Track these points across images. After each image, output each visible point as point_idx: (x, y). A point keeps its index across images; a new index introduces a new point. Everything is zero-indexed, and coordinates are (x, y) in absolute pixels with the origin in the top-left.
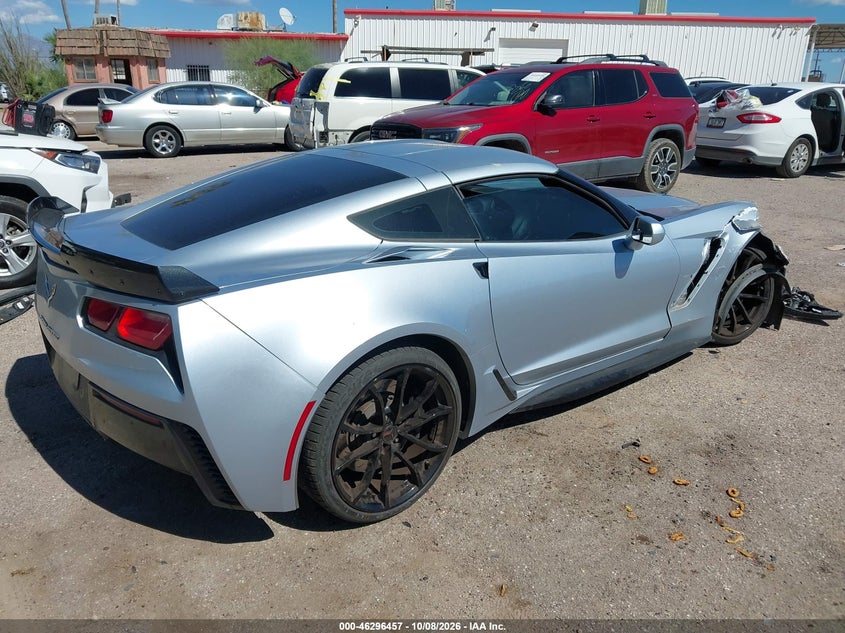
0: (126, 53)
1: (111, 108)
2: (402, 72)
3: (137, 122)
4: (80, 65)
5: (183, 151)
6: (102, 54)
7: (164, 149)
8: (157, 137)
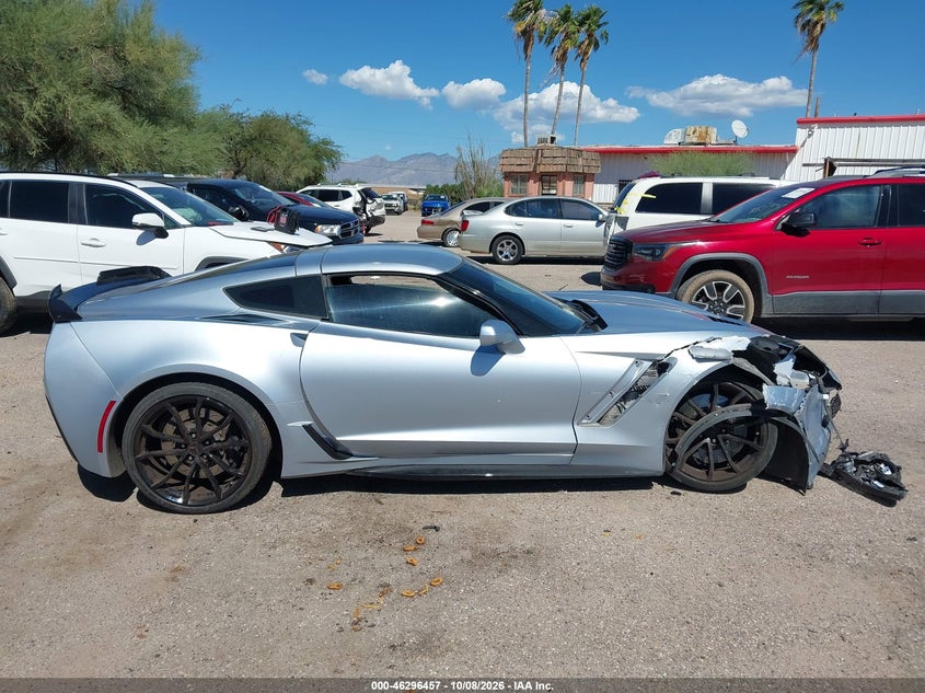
0: (555, 170)
1: (468, 219)
2: (717, 187)
3: (489, 231)
4: (516, 181)
5: (523, 260)
6: (535, 171)
7: (506, 257)
8: (502, 245)
